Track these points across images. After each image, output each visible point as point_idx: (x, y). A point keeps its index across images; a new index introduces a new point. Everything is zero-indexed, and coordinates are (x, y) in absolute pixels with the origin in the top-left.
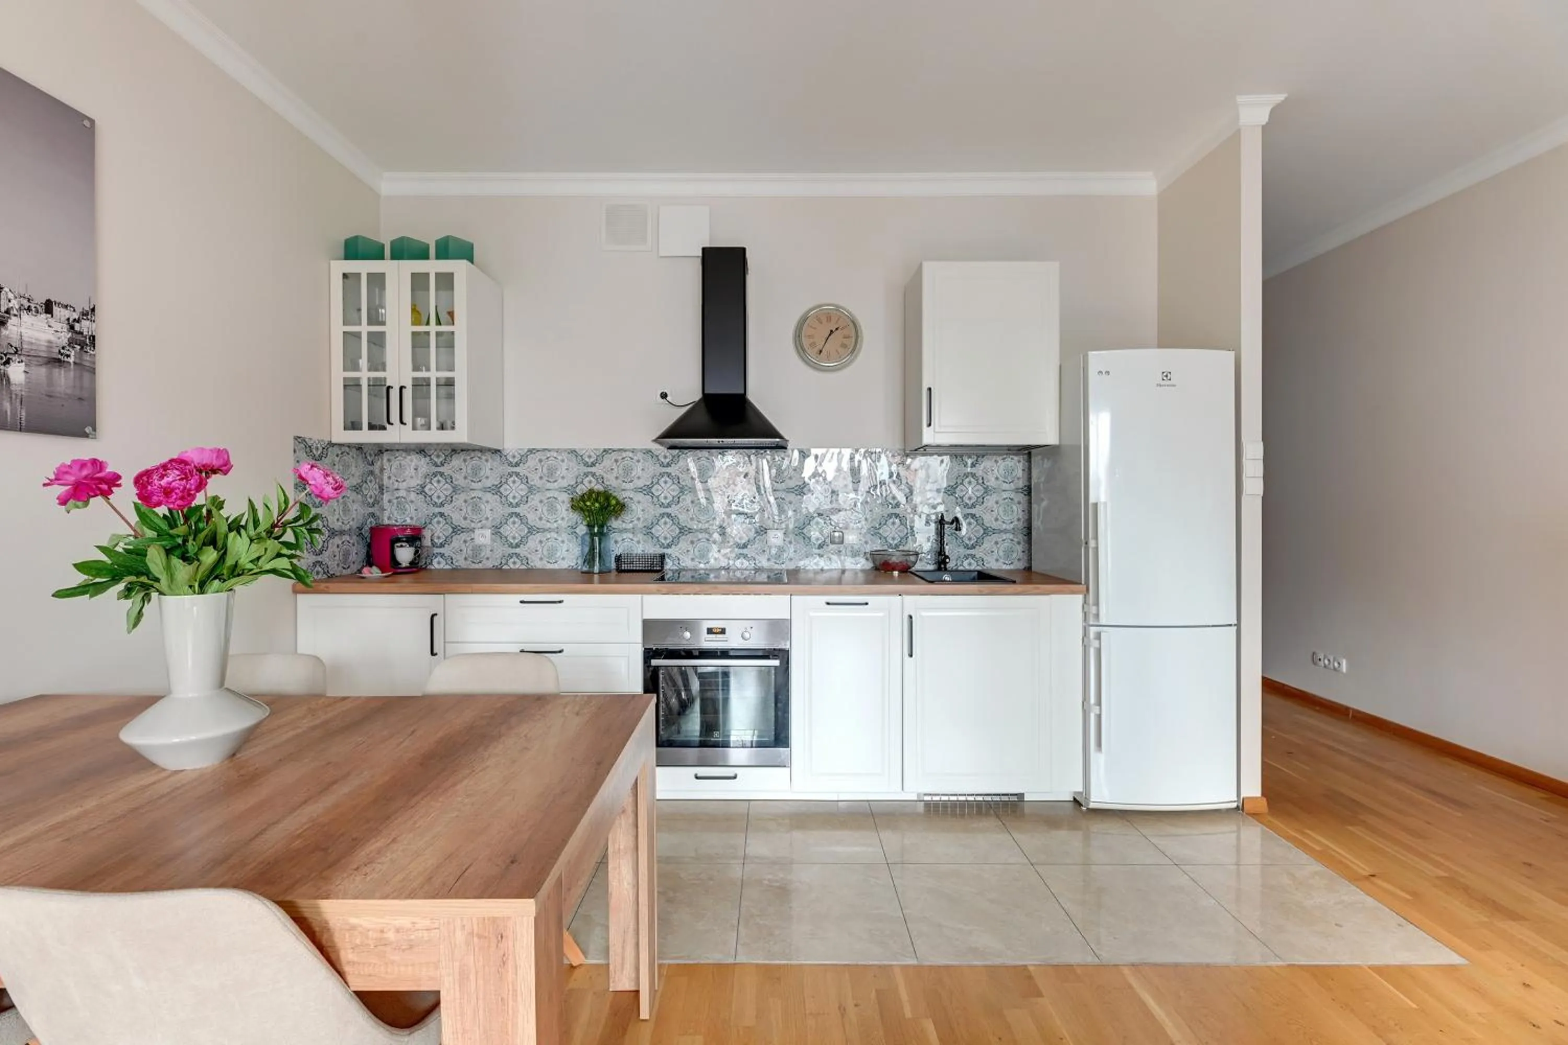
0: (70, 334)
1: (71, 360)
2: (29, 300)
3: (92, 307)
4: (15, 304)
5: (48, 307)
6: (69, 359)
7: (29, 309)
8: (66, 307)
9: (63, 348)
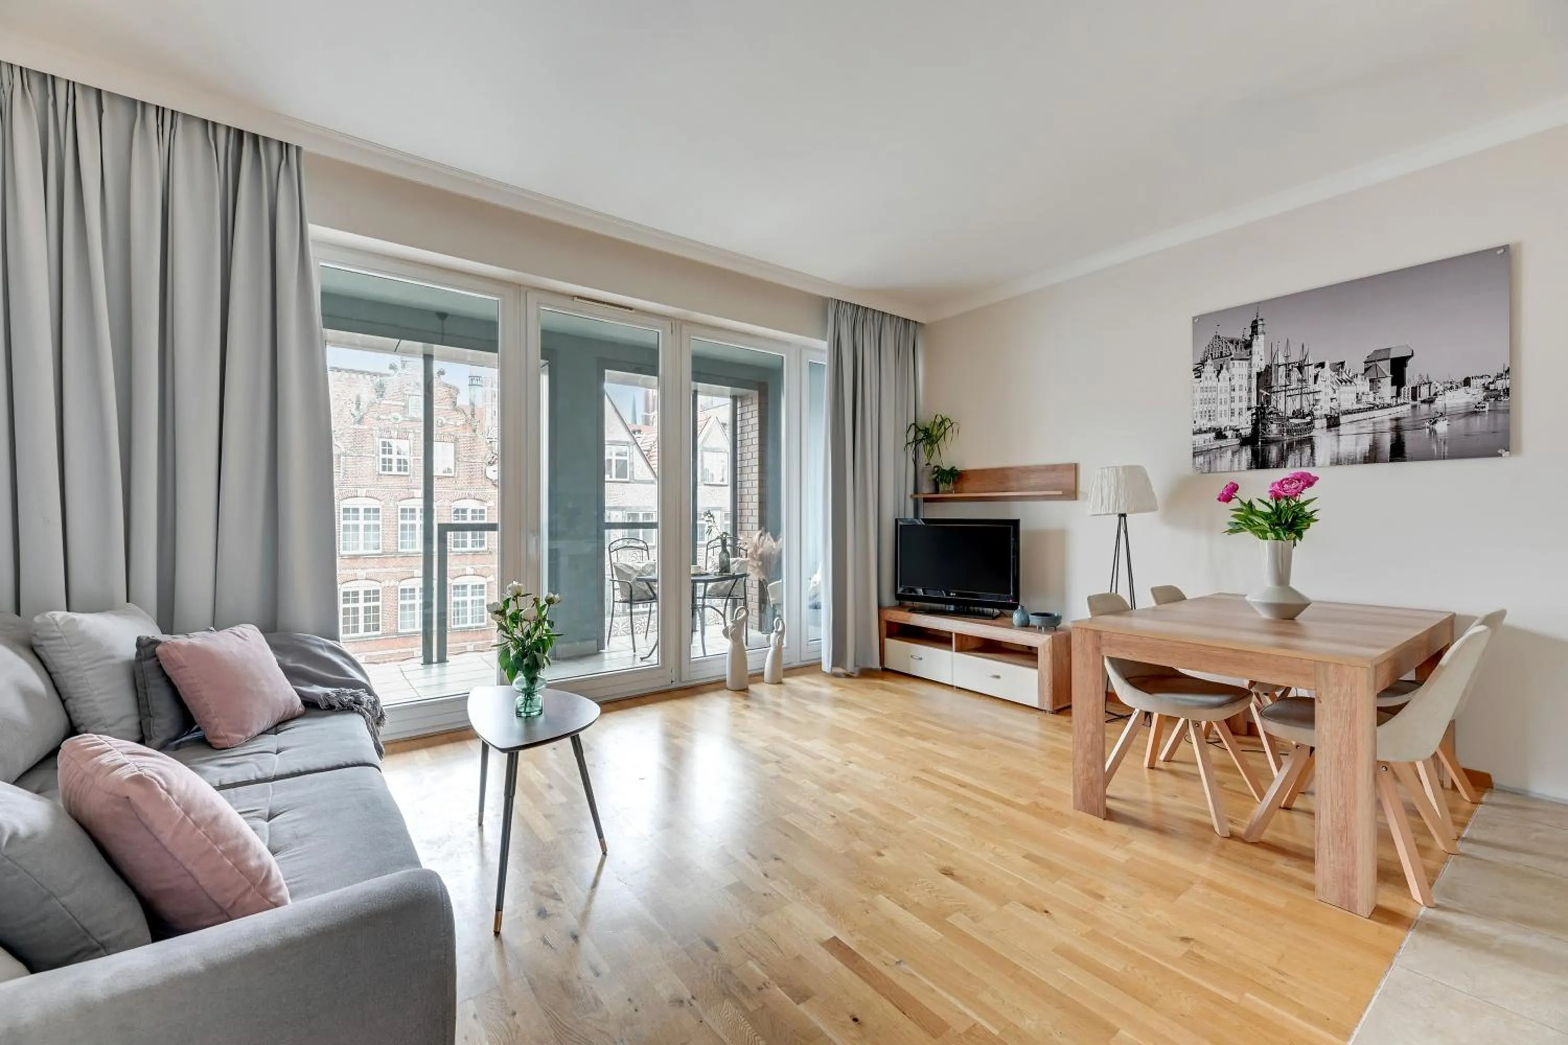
0: (1485, 393)
1: (1486, 409)
2: (1451, 383)
3: (1506, 369)
4: (1441, 388)
5: (1467, 382)
6: (1484, 410)
7: (1451, 388)
8: (1482, 377)
9: (1479, 403)
